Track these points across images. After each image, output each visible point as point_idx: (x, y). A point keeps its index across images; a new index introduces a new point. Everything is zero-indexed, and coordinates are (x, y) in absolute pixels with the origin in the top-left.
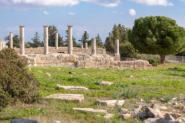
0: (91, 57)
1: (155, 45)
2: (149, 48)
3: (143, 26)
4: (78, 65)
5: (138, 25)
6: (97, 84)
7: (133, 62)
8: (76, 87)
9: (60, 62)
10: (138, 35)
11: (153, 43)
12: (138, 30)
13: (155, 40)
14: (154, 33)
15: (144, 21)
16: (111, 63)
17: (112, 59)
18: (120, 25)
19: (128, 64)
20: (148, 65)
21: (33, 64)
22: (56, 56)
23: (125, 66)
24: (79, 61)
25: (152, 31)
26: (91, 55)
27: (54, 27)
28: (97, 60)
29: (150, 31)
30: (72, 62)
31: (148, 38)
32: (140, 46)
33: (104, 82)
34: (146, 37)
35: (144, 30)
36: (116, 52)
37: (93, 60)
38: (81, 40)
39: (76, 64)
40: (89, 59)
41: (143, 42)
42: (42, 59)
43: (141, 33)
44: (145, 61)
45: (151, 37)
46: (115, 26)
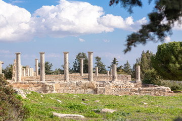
0: (111, 84)
1: (178, 71)
2: (173, 75)
3: (165, 52)
4: (98, 92)
5: (161, 51)
6: (98, 112)
7: (154, 88)
8: (73, 115)
9: (80, 89)
10: (161, 61)
11: (176, 69)
12: (161, 56)
13: (178, 66)
14: (177, 59)
15: (167, 47)
16: (131, 90)
17: (133, 85)
18: (148, 52)
19: (149, 90)
20: (169, 92)
21: (52, 90)
22: (75, 83)
23: (145, 93)
24: (99, 88)
25: (175, 57)
26: (111, 82)
27: (83, 54)
28: (117, 86)
29: (173, 57)
30: (92, 88)
31: (171, 64)
32: (163, 72)
33: (106, 110)
34: (169, 64)
35: (166, 56)
36: (138, 79)
37: (113, 87)
38: (110, 66)
39: (95, 91)
40: (108, 85)
41: (166, 68)
42: (61, 85)
43: (164, 59)
44: (166, 88)
45: (174, 63)
46: (143, 53)
